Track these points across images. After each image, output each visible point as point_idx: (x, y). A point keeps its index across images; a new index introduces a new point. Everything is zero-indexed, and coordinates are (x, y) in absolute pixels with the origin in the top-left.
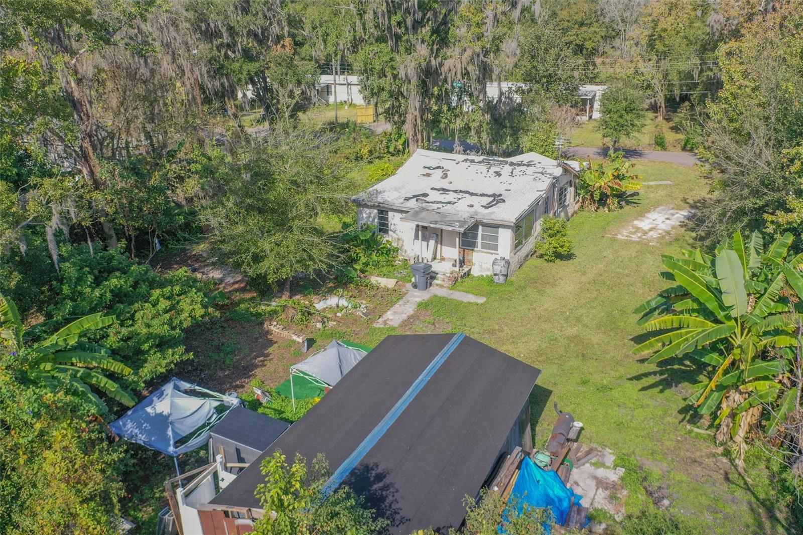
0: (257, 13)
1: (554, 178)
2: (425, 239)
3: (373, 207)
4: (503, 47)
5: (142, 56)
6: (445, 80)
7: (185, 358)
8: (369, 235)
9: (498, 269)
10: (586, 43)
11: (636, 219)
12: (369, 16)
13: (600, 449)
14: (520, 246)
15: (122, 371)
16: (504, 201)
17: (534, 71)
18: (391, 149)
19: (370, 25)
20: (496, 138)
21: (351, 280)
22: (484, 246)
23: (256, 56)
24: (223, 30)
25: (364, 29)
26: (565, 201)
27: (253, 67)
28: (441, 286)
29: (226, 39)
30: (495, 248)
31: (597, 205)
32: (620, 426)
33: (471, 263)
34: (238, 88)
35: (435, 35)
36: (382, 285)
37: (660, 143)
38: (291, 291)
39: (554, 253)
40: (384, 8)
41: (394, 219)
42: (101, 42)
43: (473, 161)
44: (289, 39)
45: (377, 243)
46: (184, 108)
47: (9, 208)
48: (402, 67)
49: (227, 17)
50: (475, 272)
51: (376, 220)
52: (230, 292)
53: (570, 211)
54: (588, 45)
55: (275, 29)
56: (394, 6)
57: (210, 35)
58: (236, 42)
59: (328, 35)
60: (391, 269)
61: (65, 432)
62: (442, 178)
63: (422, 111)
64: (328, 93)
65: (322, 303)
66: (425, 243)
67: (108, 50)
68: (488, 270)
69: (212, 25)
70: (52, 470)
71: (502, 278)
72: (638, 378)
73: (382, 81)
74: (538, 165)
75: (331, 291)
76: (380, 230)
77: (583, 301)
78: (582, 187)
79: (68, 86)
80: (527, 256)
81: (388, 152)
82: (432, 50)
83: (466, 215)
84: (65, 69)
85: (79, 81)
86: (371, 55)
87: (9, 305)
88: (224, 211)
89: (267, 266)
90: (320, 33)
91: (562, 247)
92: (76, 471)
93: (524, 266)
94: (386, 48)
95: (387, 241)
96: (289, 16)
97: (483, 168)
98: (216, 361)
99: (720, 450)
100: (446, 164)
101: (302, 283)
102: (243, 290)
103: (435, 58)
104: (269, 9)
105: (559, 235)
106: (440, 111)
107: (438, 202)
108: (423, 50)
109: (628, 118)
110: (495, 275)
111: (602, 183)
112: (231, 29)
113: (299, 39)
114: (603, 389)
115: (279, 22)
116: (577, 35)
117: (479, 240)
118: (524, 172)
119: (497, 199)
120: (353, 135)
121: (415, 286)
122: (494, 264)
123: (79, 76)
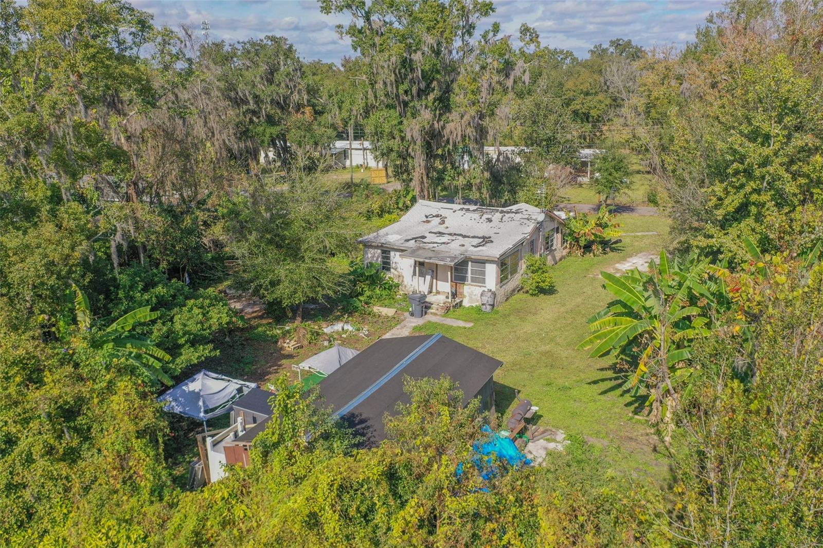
0: (280, 83)
1: (538, 223)
2: (422, 275)
3: (377, 247)
4: (497, 111)
5: (181, 117)
6: (448, 142)
7: (213, 354)
8: (373, 272)
9: (485, 299)
10: (591, 111)
11: (618, 262)
12: (379, 86)
13: (554, 430)
14: (506, 281)
15: (163, 357)
16: (492, 242)
17: (535, 135)
18: (400, 205)
19: (380, 93)
20: (495, 193)
21: (356, 309)
22: (473, 280)
23: (278, 121)
24: (250, 98)
25: (376, 97)
26: (552, 245)
27: (275, 130)
28: (435, 314)
29: (252, 106)
30: (483, 281)
31: (582, 250)
32: (573, 415)
33: (463, 296)
34: (261, 148)
35: (437, 102)
36: (383, 314)
37: (652, 200)
38: (303, 319)
39: (537, 287)
40: (393, 78)
41: (395, 257)
42: (149, 106)
43: (468, 210)
44: (309, 108)
45: (381, 279)
46: (212, 165)
47: (85, 224)
48: (408, 130)
49: (254, 86)
50: (466, 303)
51: (380, 259)
52: (249, 319)
53: (558, 255)
54: (593, 113)
55: (295, 97)
56: (401, 77)
57: (238, 102)
58: (260, 108)
59: (343, 102)
60: (392, 301)
61: (126, 384)
62: (440, 224)
63: (428, 169)
64: (346, 157)
65: (329, 327)
66: (422, 279)
67: (152, 112)
68: (478, 301)
69: (240, 93)
70: (117, 407)
71: (489, 307)
72: (595, 382)
73: (391, 142)
74: (525, 213)
75: (338, 319)
76: (384, 268)
77: (558, 325)
78: (570, 234)
79: (118, 142)
80: (514, 290)
81: (398, 208)
82: (435, 115)
83: (457, 253)
84: (118, 128)
85: (128, 138)
86: (382, 120)
87: (83, 298)
88: (247, 244)
89: (283, 291)
90: (335, 101)
91: (544, 282)
92: (135, 409)
93: (510, 300)
94: (395, 114)
95: (389, 278)
96: (308, 85)
97: (476, 216)
98: (237, 370)
99: (652, 431)
100: (443, 213)
101: (312, 312)
102: (261, 317)
103: (438, 122)
104: (291, 80)
105: (540, 271)
106: (444, 170)
107: (434, 243)
108: (426, 115)
109: (617, 176)
110: (483, 304)
111: (587, 230)
112: (256, 97)
113: (319, 108)
114: (564, 389)
115: (299, 92)
116: (583, 104)
117: (469, 275)
118: (512, 219)
119: (486, 240)
120: (366, 192)
121: (412, 314)
122: (482, 295)
123: (129, 134)
